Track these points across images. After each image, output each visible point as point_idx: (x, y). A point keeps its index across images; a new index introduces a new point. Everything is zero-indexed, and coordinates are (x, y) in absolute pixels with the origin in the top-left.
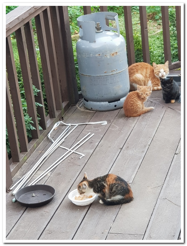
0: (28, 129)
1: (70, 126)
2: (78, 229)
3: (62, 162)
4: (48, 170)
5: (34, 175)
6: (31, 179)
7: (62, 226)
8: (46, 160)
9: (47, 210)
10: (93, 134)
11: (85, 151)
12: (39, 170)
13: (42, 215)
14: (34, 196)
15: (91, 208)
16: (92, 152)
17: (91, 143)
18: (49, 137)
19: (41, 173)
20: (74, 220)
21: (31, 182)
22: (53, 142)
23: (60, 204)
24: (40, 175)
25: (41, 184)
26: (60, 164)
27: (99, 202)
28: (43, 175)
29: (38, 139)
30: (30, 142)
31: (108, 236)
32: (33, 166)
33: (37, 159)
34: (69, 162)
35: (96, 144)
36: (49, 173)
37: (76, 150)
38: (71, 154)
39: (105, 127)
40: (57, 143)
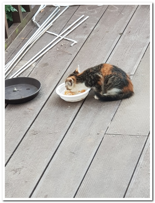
0: (8, 11)
1: (60, 7)
2: (68, 130)
3: (49, 50)
4: (33, 60)
5: (15, 66)
6: (12, 70)
7: (49, 126)
8: (30, 48)
9: (32, 108)
10: (88, 17)
11: (77, 37)
12: (21, 59)
13: (26, 113)
14: (16, 91)
15: (84, 105)
16: (86, 38)
17: (85, 27)
18: (34, 20)
19: (24, 64)
20: (64, 119)
21: (12, 74)
22: (39, 26)
23: (47, 100)
24: (22, 66)
25: (24, 77)
26: (47, 53)
27: (94, 97)
28: (26, 66)
29: (20, 23)
30: (11, 27)
31: (104, 138)
32: (14, 56)
33: (19, 47)
34: (58, 51)
35: (91, 28)
36: (34, 64)
37: (67, 36)
38: (61, 41)
39: (102, 8)
40: (44, 28)
